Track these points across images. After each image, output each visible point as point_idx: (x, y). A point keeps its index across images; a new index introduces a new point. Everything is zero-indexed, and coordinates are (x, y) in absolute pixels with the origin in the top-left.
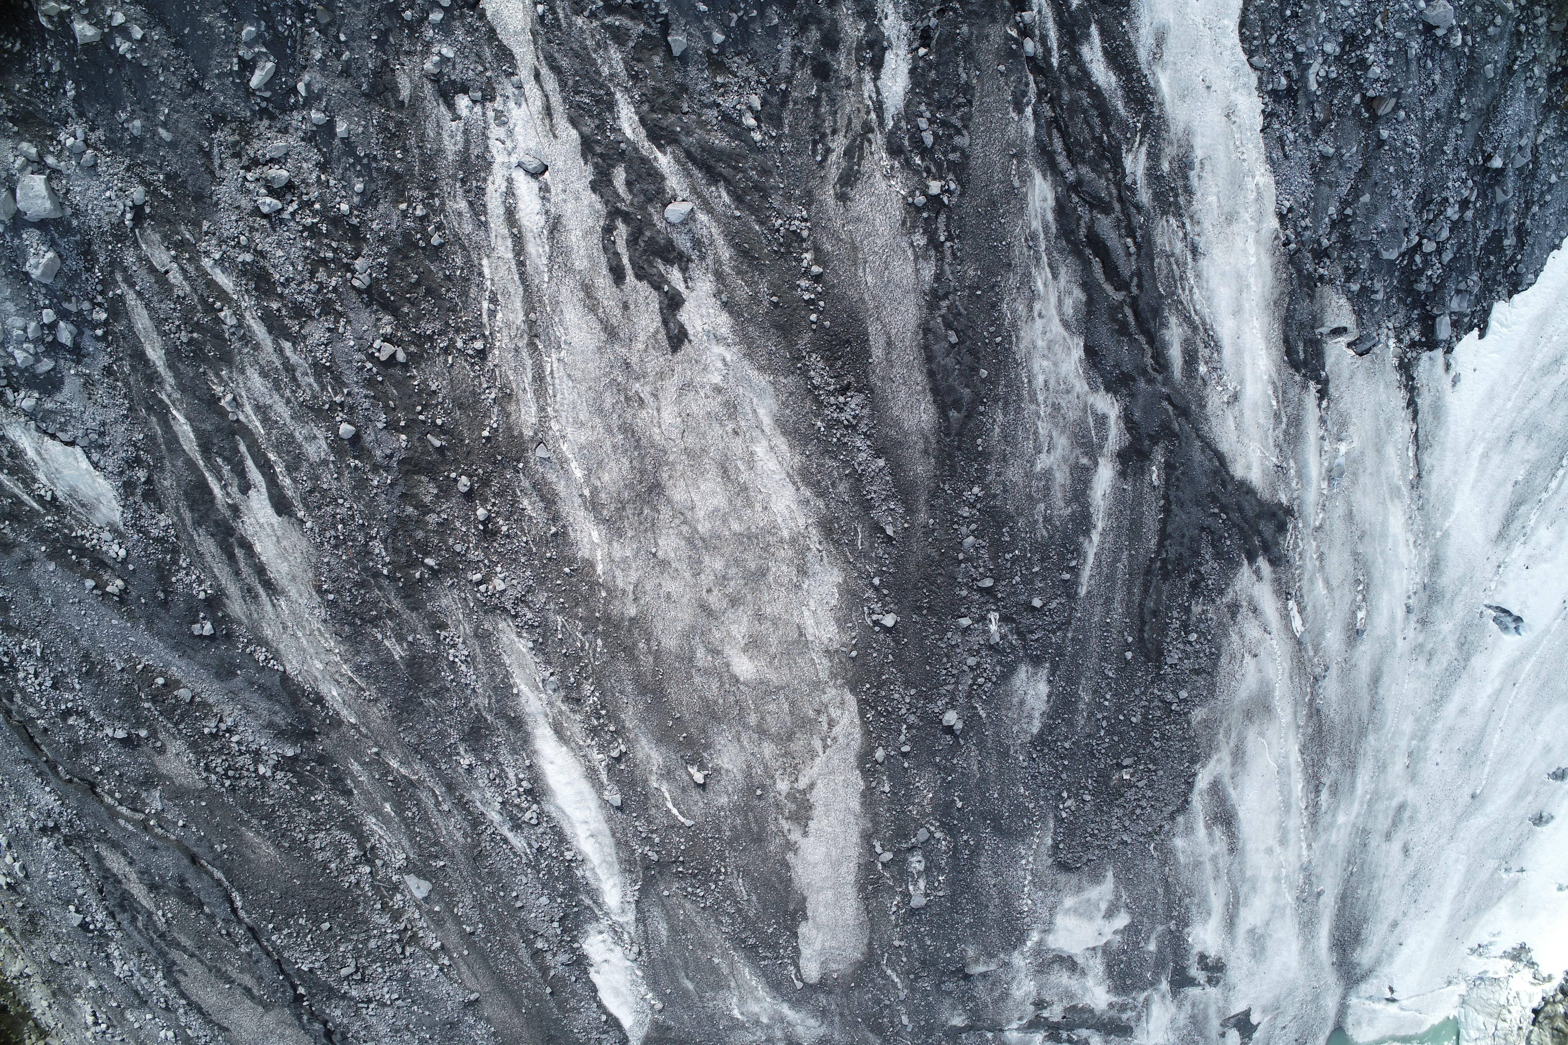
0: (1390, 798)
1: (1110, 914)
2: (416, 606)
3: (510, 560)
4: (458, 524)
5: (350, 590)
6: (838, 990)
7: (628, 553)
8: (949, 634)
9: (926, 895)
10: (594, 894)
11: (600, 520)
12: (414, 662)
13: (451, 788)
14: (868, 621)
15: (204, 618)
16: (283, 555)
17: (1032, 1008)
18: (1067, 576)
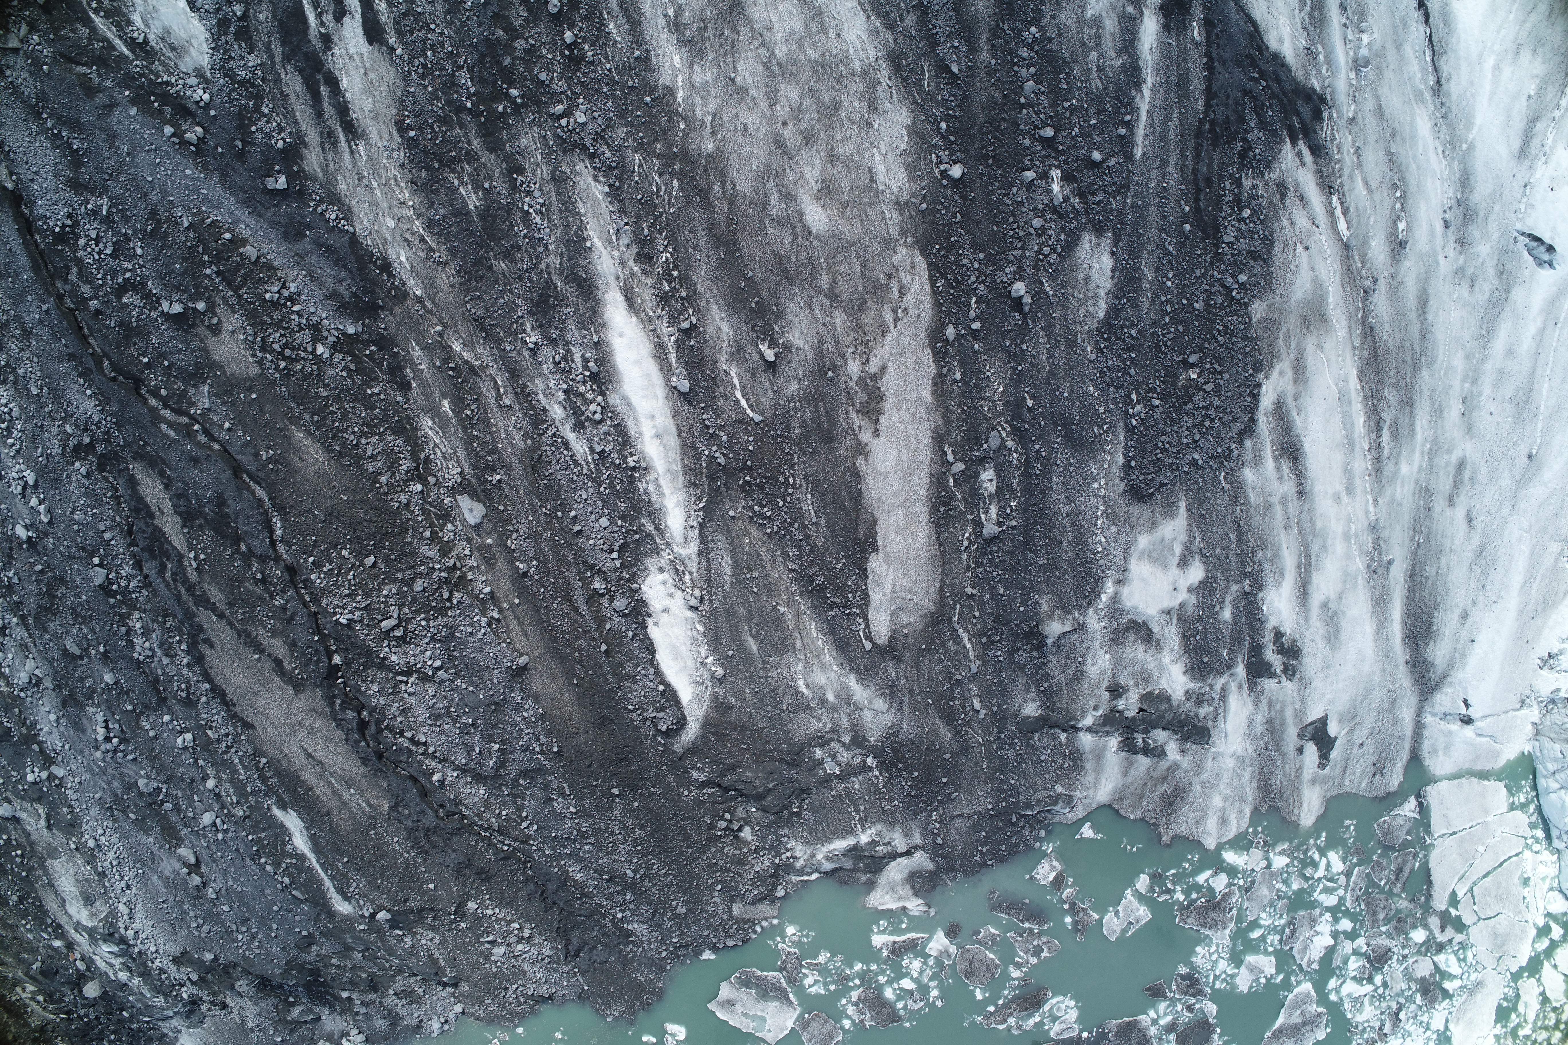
0: (1449, 451)
1: (1184, 563)
2: (494, 145)
3: (591, 90)
4: (544, 51)
5: (432, 127)
6: (908, 657)
7: (709, 77)
8: (1015, 190)
9: (999, 524)
10: (656, 515)
11: (683, 42)
12: (486, 213)
13: (514, 374)
14: (936, 171)
15: (279, 172)
16: (369, 88)
17: (1106, 696)
18: (1123, 131)
